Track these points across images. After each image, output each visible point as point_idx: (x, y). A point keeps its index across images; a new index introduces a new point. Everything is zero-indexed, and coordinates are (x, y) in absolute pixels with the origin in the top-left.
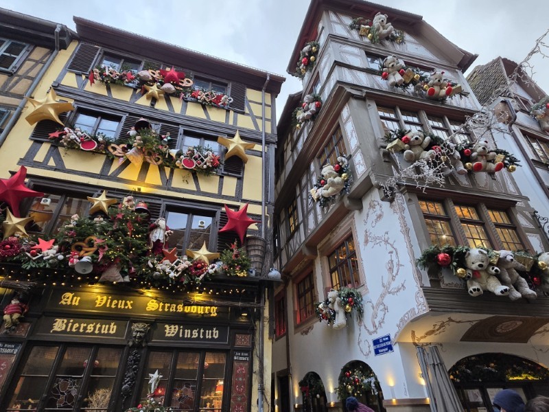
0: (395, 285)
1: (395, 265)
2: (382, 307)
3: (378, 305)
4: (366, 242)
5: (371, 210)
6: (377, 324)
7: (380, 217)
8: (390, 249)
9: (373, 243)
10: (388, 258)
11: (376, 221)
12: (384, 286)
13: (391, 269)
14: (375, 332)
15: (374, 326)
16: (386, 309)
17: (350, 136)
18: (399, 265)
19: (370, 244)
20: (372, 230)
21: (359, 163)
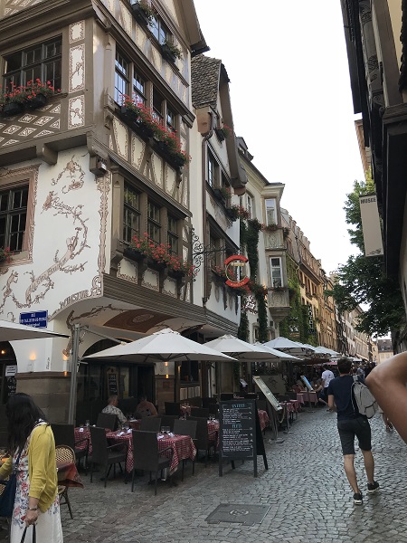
0: (71, 263)
1: (79, 242)
2: (45, 282)
3: (41, 278)
4: (48, 205)
5: (68, 172)
6: (33, 298)
7: (76, 185)
8: (79, 225)
9: (56, 211)
10: (74, 233)
11: (71, 188)
12: (56, 261)
13: (72, 246)
14: (29, 306)
15: (28, 298)
16: (51, 285)
18: (84, 245)
19: (52, 210)
20: (60, 195)
21: (76, 112)
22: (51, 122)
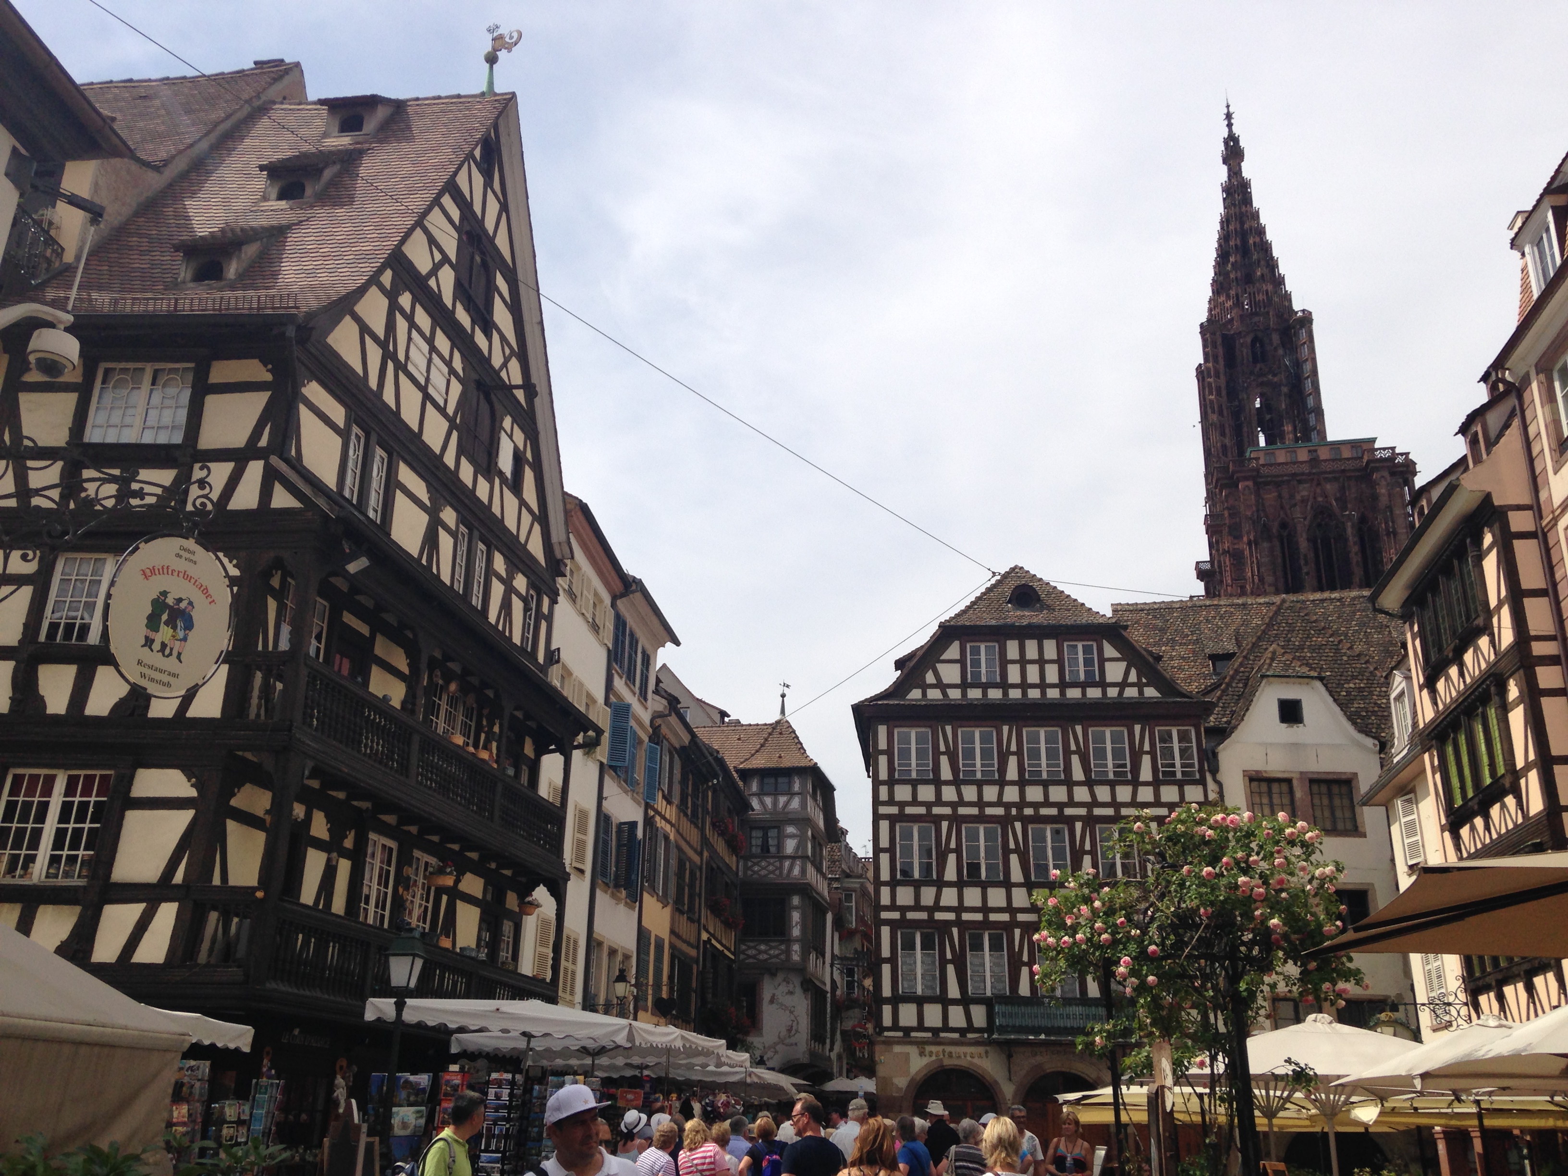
0: (788, 1041)
1: (794, 1028)
3: (769, 1048)
4: (772, 1001)
5: (786, 984)
7: (791, 993)
8: (793, 1018)
9: (778, 1007)
10: (790, 1023)
11: (787, 994)
12: (779, 1037)
13: (790, 1030)
17: (794, 924)
18: (797, 1031)
19: (774, 1006)
20: (780, 997)
21: (796, 952)
22: (780, 954)
